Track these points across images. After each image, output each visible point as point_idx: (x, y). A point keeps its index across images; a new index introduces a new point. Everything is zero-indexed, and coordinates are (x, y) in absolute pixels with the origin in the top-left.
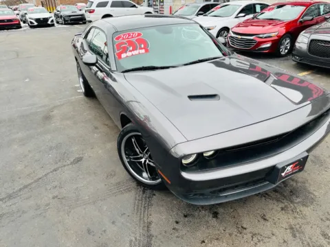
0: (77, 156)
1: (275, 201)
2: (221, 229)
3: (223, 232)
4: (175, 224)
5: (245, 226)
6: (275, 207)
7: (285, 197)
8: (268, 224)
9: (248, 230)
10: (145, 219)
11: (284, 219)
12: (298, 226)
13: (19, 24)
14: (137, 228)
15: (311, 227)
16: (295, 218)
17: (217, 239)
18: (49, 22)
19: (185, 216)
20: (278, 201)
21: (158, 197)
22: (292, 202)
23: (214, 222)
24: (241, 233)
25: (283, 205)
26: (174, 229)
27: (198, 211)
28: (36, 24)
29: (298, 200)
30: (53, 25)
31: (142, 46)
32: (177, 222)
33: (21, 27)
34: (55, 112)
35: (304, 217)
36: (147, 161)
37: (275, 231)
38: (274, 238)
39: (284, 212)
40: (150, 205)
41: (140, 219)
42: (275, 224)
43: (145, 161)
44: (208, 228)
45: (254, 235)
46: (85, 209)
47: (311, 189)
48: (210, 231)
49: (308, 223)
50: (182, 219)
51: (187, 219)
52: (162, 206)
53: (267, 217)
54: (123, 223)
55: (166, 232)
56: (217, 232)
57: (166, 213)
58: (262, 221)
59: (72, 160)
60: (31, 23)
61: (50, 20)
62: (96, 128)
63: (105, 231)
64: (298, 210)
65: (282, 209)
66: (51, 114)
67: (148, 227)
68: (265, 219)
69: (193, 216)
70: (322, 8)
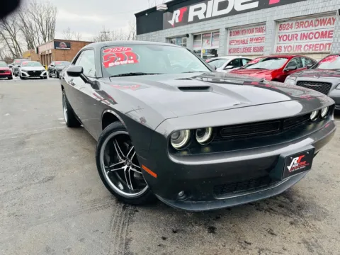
0: (48, 175)
1: (282, 216)
2: (219, 244)
3: (222, 247)
4: (162, 240)
5: (248, 241)
6: (282, 221)
7: (293, 212)
8: (277, 238)
9: (252, 245)
10: (124, 236)
11: (296, 234)
12: (313, 240)
13: (11, 75)
14: (113, 245)
15: (330, 241)
16: (308, 232)
18: (42, 75)
19: (175, 232)
20: (285, 215)
21: (141, 213)
22: (302, 216)
23: (210, 237)
24: (244, 249)
25: (292, 220)
26: (160, 245)
27: (190, 227)
28: (28, 75)
29: (308, 215)
30: (46, 78)
31: (132, 58)
32: (164, 239)
33: (12, 78)
34: (31, 139)
35: (319, 231)
36: (131, 168)
37: (286, 245)
38: (286, 252)
39: (293, 226)
40: (131, 221)
41: (117, 236)
42: (285, 238)
43: (128, 168)
44: (203, 243)
45: (261, 250)
46: (47, 226)
47: (322, 204)
48: (206, 247)
49: (324, 237)
50: (170, 236)
51: (176, 235)
52: (147, 222)
53: (275, 232)
54: (94, 241)
55: (149, 249)
56: (215, 248)
57: (150, 229)
58: (269, 236)
59: (41, 179)
60: (23, 74)
61: (43, 73)
62: (76, 152)
63: (69, 250)
64: (310, 224)
65: (292, 223)
66: (26, 140)
67: (127, 244)
68: (272, 234)
69: (184, 232)
70: (303, 60)
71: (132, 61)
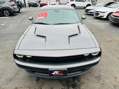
2: (34, 85)
7: (68, 85)
17: (29, 88)
23: (35, 82)
31: (45, 16)
44: (31, 83)
71: (44, 17)
